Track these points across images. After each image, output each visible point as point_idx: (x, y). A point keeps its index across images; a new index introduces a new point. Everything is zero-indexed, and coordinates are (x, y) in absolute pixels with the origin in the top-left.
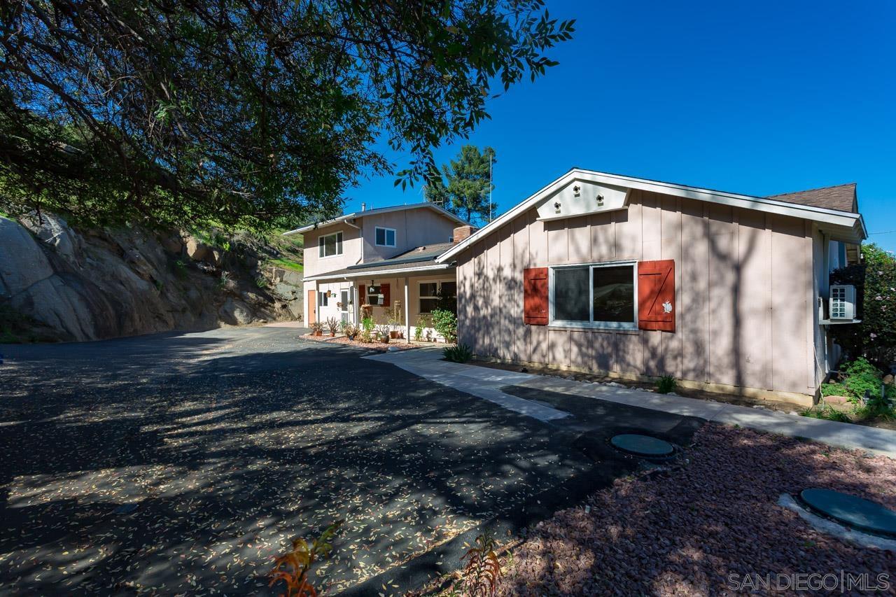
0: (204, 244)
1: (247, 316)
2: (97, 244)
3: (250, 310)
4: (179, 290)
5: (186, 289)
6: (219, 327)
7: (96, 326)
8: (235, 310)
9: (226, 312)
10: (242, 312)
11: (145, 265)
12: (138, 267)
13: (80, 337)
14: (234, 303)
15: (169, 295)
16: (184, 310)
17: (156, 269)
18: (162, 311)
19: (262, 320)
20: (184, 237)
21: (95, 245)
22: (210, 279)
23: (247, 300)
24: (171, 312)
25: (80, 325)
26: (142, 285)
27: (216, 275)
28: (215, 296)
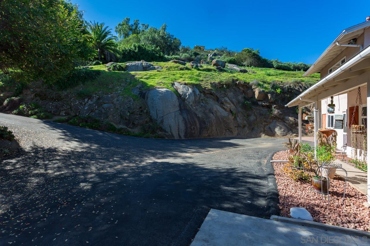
0: (263, 91)
1: (284, 131)
2: (209, 96)
3: (287, 128)
4: (244, 116)
5: (249, 116)
6: (260, 137)
7: (186, 133)
8: (276, 127)
9: (270, 128)
10: (281, 128)
11: (230, 104)
12: (224, 105)
13: (176, 137)
14: (277, 123)
15: (238, 118)
16: (244, 126)
17: (235, 106)
18: (232, 126)
19: (295, 135)
20: (254, 89)
21: (207, 97)
22: (266, 109)
23: (287, 122)
24: (237, 127)
25: (179, 132)
26: (224, 113)
27: (269, 107)
28: (265, 119)
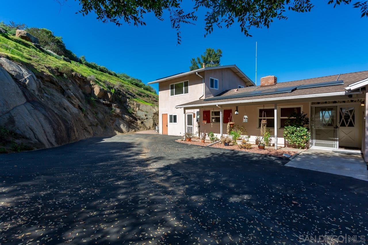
0: (103, 89)
1: (127, 128)
2: (49, 85)
3: (127, 124)
4: (93, 114)
5: (97, 113)
6: (116, 134)
8: (121, 124)
9: (116, 125)
10: (124, 126)
11: (76, 99)
12: (72, 100)
13: (47, 146)
14: (120, 121)
15: (88, 116)
16: (97, 125)
17: (81, 102)
18: (87, 126)
19: (134, 130)
20: (92, 85)
22: (107, 108)
23: (125, 119)
24: (91, 126)
25: (47, 136)
26: (75, 110)
27: (109, 106)
28: (110, 117)
